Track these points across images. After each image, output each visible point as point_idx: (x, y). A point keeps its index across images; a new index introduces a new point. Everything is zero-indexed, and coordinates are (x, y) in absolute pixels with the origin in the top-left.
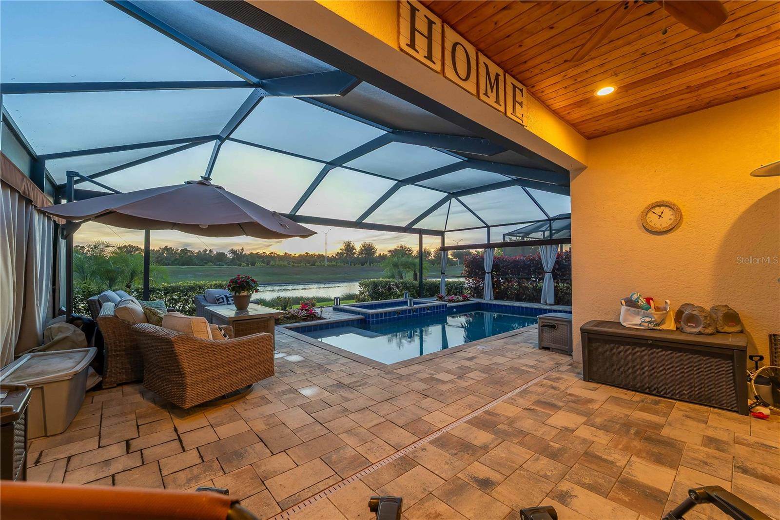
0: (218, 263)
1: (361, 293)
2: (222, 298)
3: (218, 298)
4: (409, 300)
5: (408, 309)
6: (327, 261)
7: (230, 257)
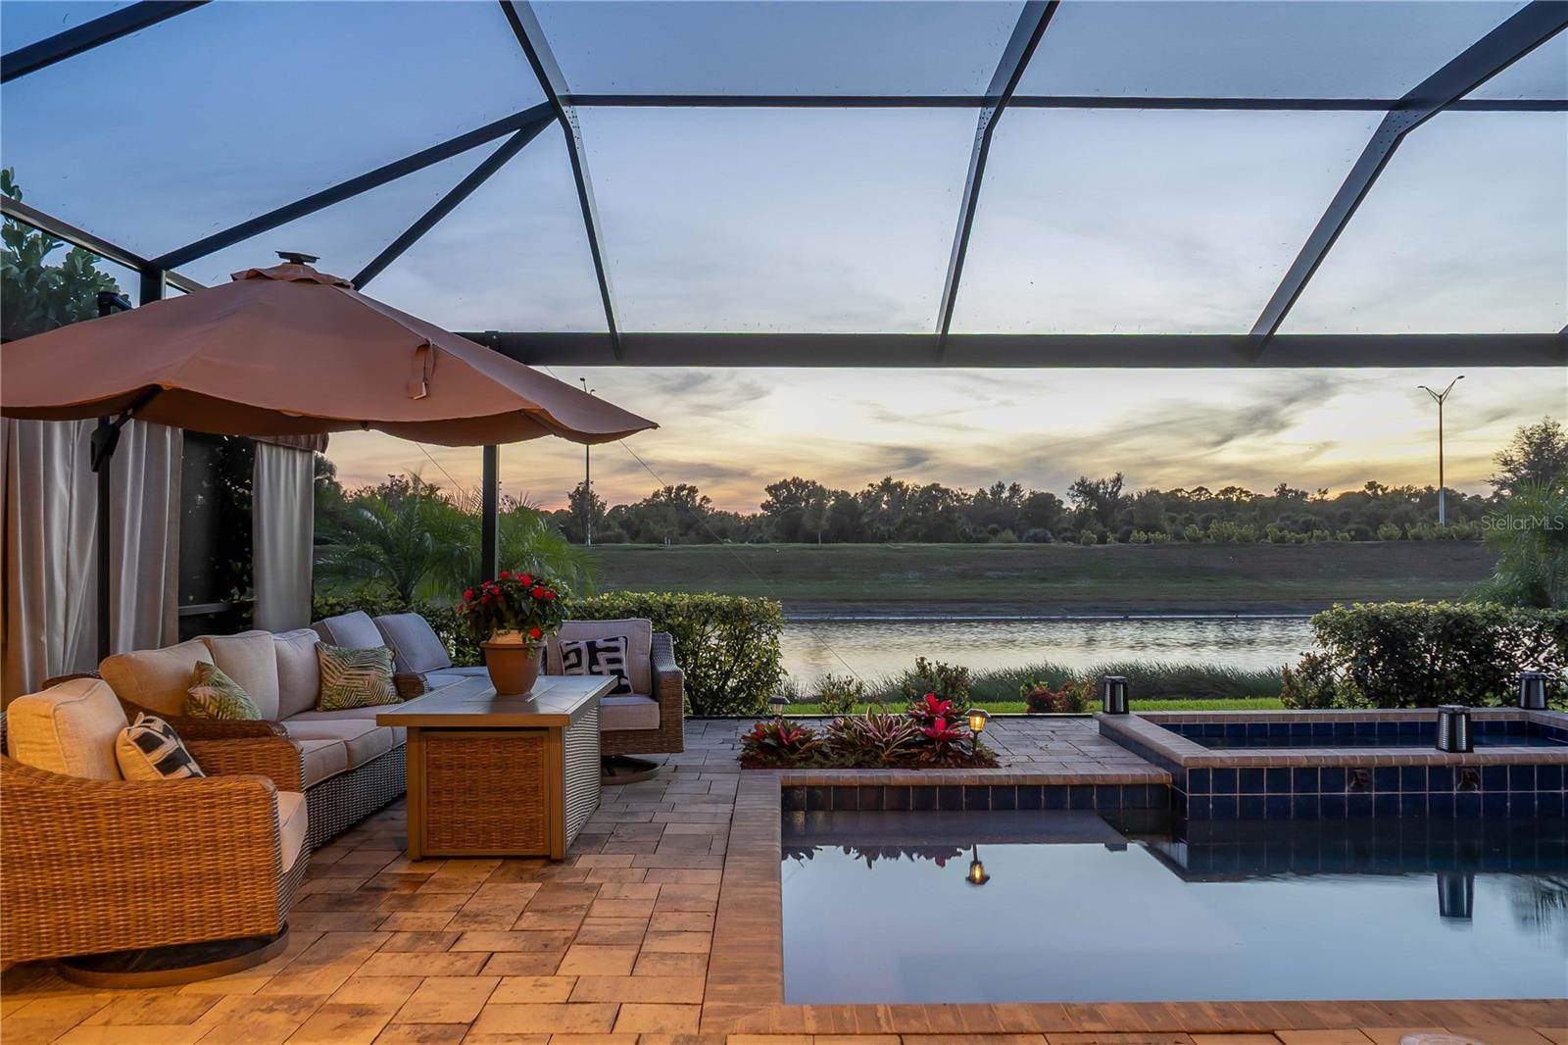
0: (1032, 532)
1: (1314, 666)
2: (578, 652)
3: (566, 650)
4: (1445, 718)
5: (1430, 762)
6: (1447, 516)
7: (1074, 508)
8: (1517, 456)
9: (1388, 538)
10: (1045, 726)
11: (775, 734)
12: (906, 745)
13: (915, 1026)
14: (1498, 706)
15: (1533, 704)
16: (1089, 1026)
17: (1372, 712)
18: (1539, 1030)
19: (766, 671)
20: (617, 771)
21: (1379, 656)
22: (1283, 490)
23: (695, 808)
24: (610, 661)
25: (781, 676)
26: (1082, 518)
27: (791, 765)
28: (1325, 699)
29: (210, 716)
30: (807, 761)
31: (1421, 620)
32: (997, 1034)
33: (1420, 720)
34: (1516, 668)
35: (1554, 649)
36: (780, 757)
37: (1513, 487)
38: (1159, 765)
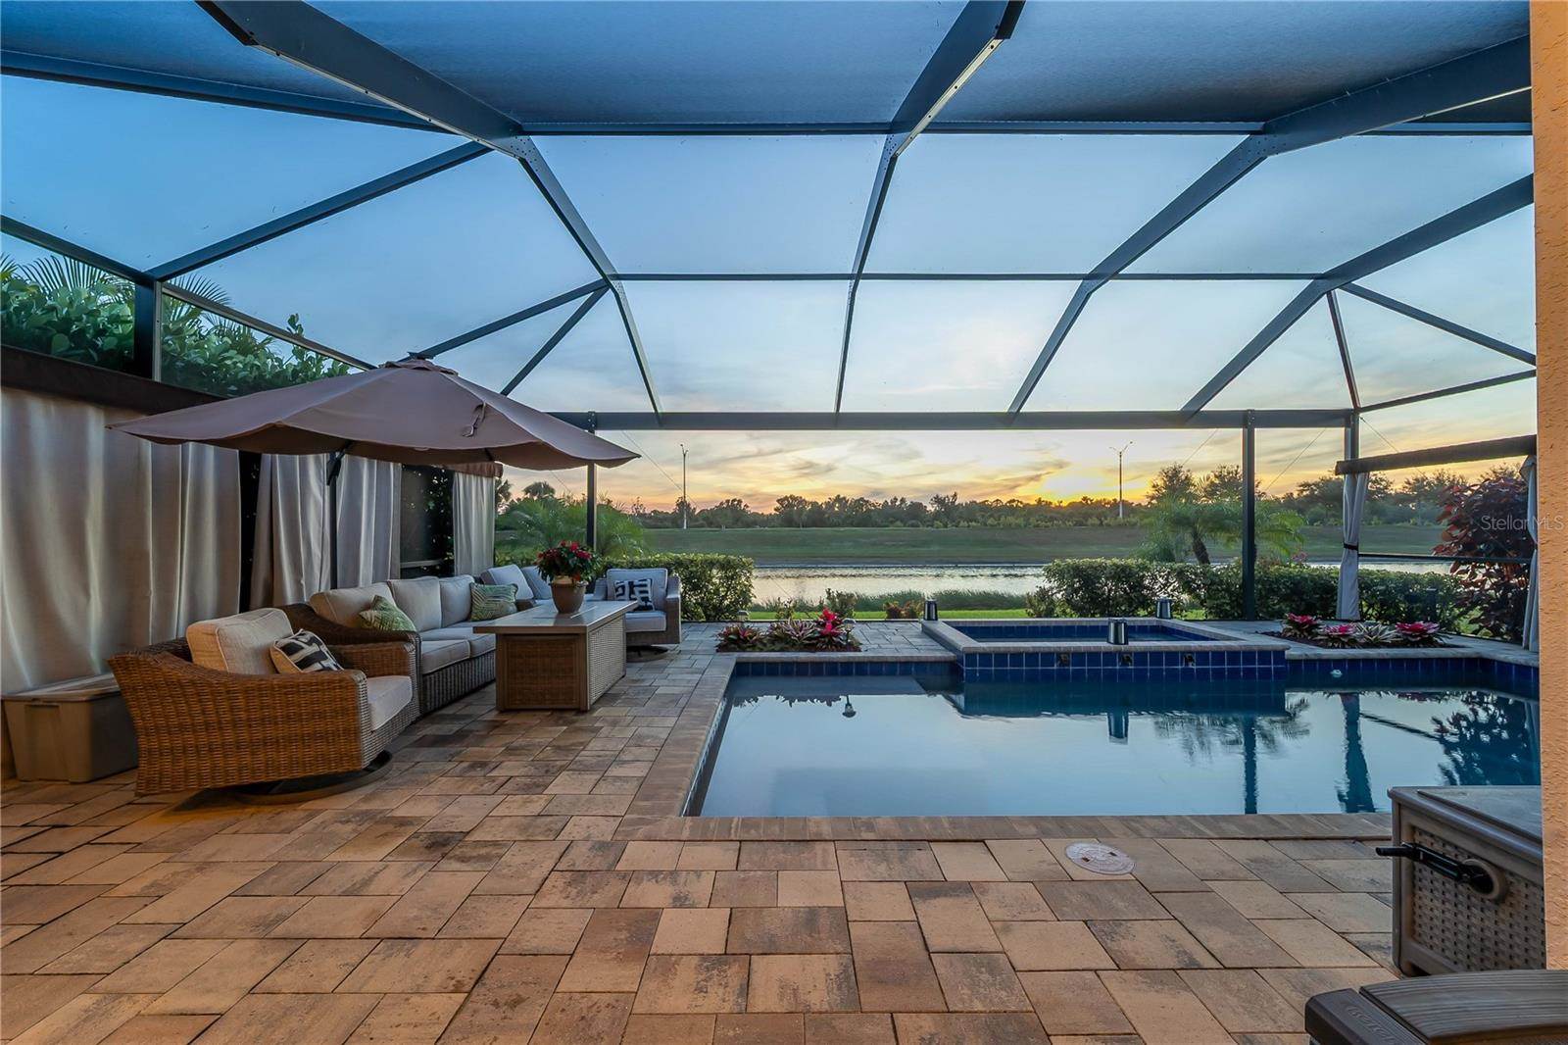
0: (910, 522)
1: (1043, 595)
2: (623, 587)
3: (617, 586)
4: (1112, 625)
5: (1103, 650)
6: (1123, 514)
7: (933, 510)
8: (1160, 483)
9: (1093, 525)
10: (893, 626)
11: (736, 633)
12: (809, 639)
13: (753, 834)
14: (1145, 616)
15: (1164, 615)
16: (865, 836)
17: (1076, 619)
18: (1158, 840)
19: (745, 596)
20: (642, 653)
21: (1080, 588)
22: (1039, 501)
23: (680, 677)
24: (641, 592)
25: (753, 599)
26: (936, 515)
27: (744, 650)
28: (1049, 613)
29: (375, 628)
30: (753, 647)
31: (1103, 568)
32: (803, 841)
33: (1100, 624)
34: (1155, 594)
35: (1177, 585)
36: (739, 647)
37: (1157, 498)
38: (951, 651)
